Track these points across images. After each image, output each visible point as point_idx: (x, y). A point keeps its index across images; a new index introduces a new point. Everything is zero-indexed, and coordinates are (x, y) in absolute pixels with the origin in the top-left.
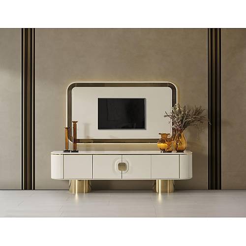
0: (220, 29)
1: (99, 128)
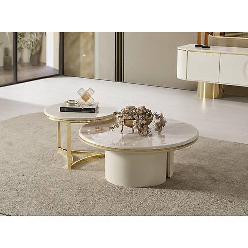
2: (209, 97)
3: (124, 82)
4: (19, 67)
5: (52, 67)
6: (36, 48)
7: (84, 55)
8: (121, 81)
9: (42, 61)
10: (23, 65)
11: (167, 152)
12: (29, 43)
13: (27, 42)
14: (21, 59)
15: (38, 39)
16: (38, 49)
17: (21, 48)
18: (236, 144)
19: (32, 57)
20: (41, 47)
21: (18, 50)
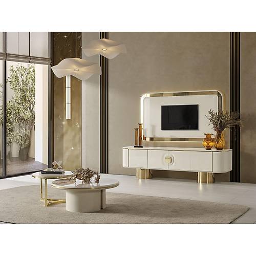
0: (239, 32)
1: (163, 129)
2: (143, 178)
3: (108, 173)
4: (8, 161)
5: (42, 162)
6: (25, 142)
7: (73, 148)
8: (106, 173)
9: (31, 155)
10: (12, 159)
11: (102, 190)
12: (18, 137)
13: (16, 136)
14: (10, 153)
15: (27, 133)
16: (26, 143)
17: (10, 142)
18: (148, 196)
19: (21, 152)
20: (30, 142)
21: (7, 145)
